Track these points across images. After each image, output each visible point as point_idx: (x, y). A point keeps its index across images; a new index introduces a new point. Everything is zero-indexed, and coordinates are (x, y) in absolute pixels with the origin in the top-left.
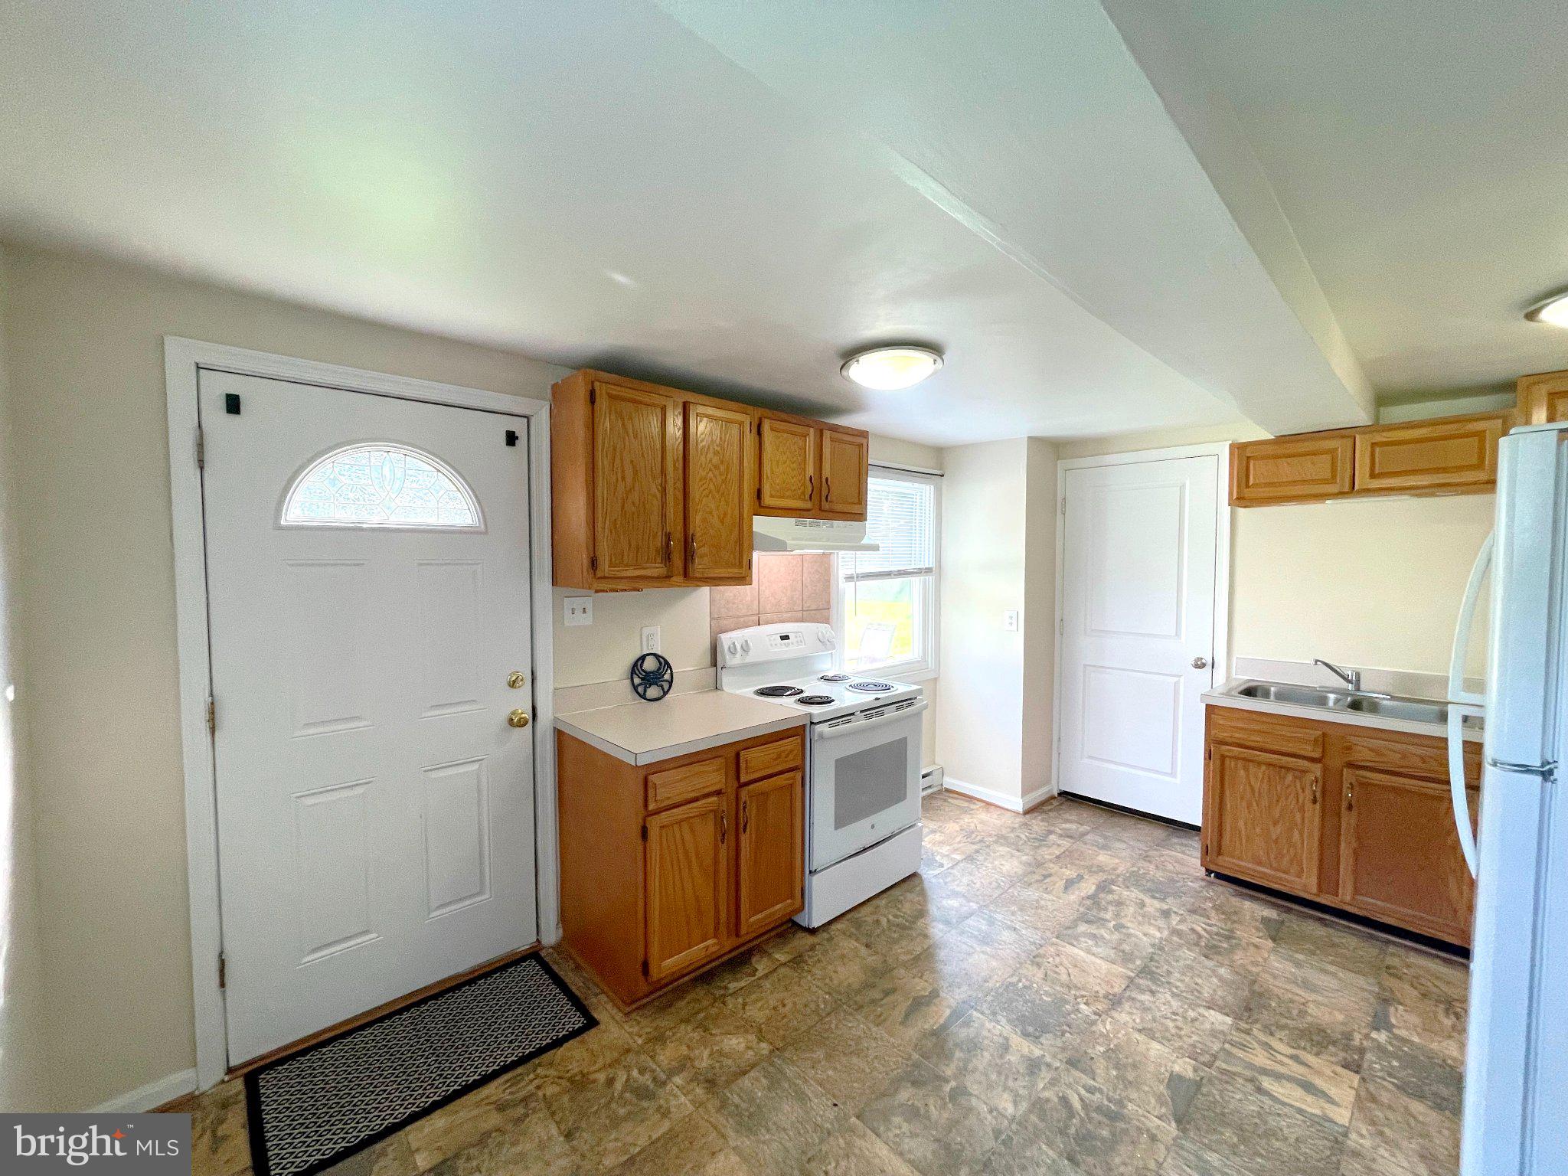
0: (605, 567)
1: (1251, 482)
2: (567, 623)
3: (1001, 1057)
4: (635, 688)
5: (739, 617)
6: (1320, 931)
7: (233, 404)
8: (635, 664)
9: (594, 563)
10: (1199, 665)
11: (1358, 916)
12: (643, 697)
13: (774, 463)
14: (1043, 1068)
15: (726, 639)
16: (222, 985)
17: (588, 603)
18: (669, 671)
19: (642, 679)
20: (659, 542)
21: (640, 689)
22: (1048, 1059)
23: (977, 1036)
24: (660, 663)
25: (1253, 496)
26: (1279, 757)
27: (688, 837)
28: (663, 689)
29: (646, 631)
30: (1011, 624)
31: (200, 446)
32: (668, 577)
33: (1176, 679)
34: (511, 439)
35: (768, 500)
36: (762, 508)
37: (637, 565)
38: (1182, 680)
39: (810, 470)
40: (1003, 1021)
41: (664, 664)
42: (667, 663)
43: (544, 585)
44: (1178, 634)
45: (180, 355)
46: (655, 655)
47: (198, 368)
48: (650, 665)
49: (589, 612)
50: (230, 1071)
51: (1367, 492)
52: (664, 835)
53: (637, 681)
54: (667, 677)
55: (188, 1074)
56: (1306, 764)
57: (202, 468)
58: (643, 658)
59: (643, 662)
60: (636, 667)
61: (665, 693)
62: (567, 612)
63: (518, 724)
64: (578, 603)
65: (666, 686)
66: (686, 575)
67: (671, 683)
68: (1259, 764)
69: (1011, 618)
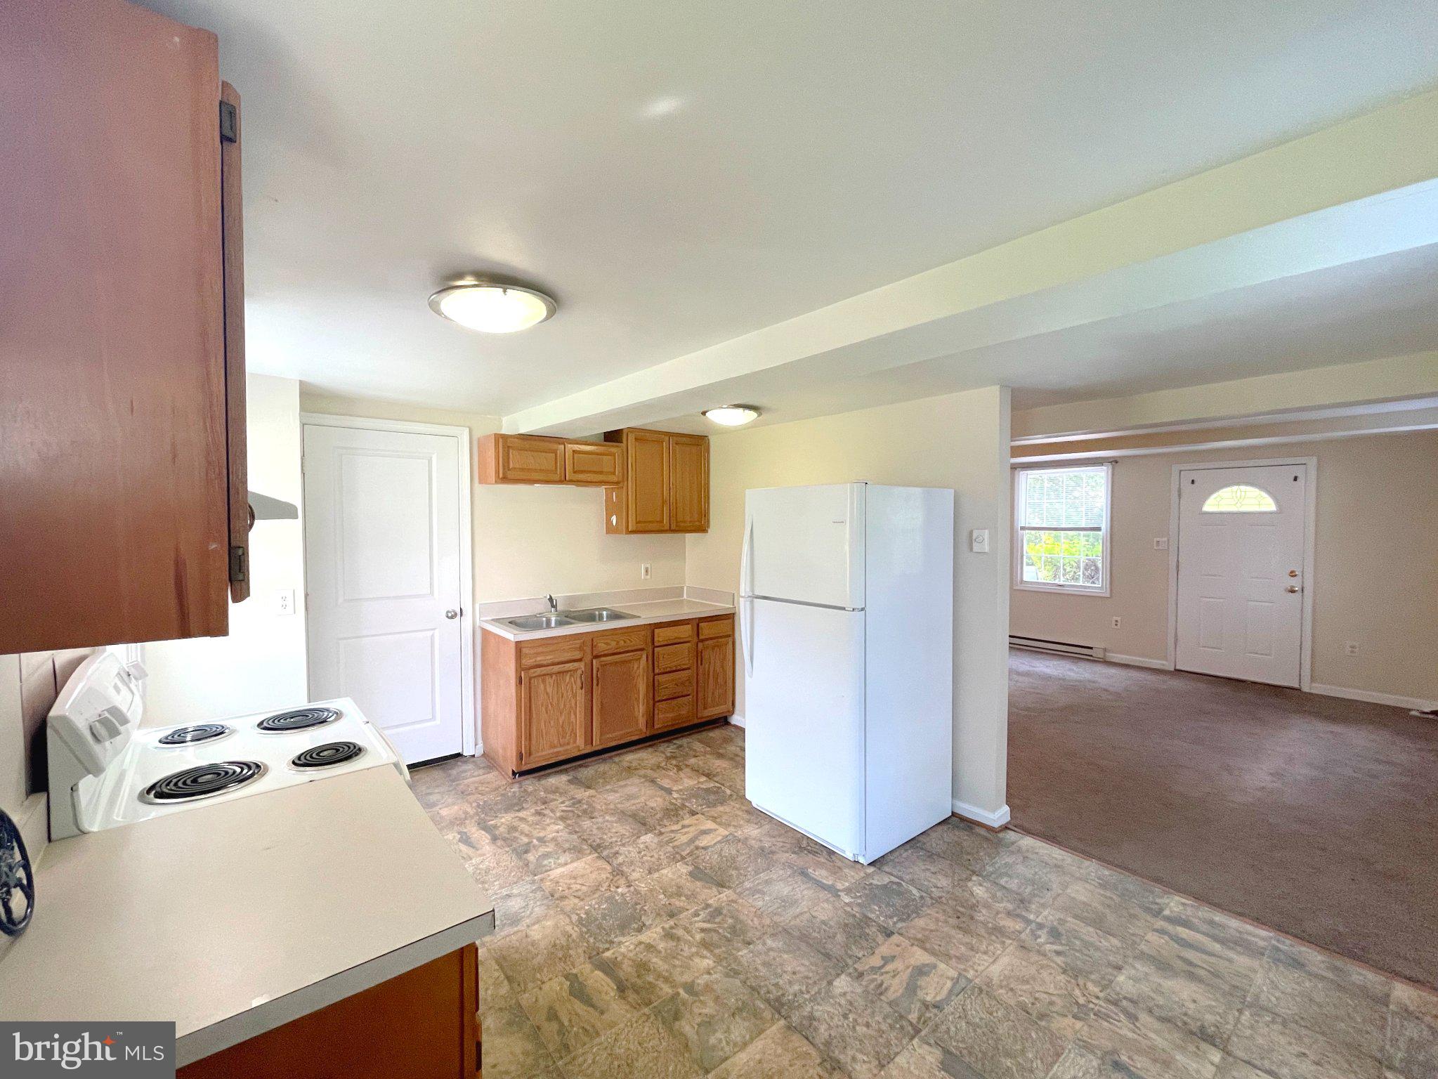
1: (511, 466)
3: (660, 952)
6: (602, 767)
10: (452, 616)
11: (599, 750)
14: (674, 931)
22: (667, 926)
23: (634, 961)
25: (512, 477)
26: (563, 665)
30: (285, 607)
33: (429, 633)
38: (437, 632)
40: (623, 939)
44: (432, 593)
51: (571, 482)
56: (576, 664)
68: (551, 675)
69: (284, 599)
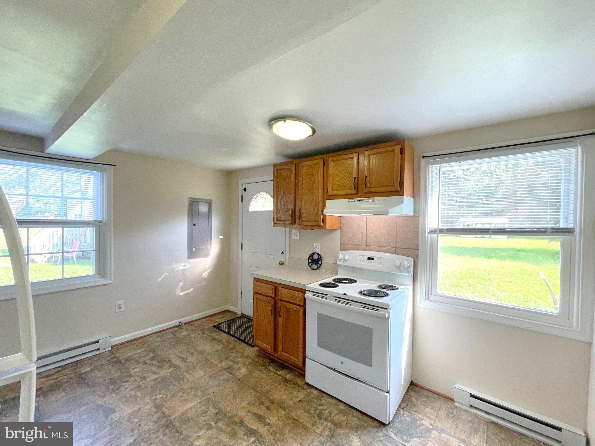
4: (309, 263)
5: (354, 245)
7: (245, 190)
8: (311, 255)
12: (310, 267)
13: (335, 175)
15: (339, 254)
16: (241, 296)
17: (298, 232)
18: (321, 261)
19: (311, 261)
20: (290, 212)
21: (310, 265)
24: (319, 257)
27: (264, 308)
28: (317, 267)
29: (315, 245)
31: (242, 198)
32: (292, 224)
35: (330, 192)
36: (329, 197)
39: (355, 174)
41: (320, 258)
46: (318, 254)
47: (242, 184)
48: (316, 257)
49: (298, 235)
50: (242, 314)
52: (258, 301)
53: (310, 261)
54: (320, 262)
57: (242, 202)
59: (313, 255)
62: (293, 235)
63: (282, 264)
64: (295, 232)
65: (319, 266)
67: (321, 265)
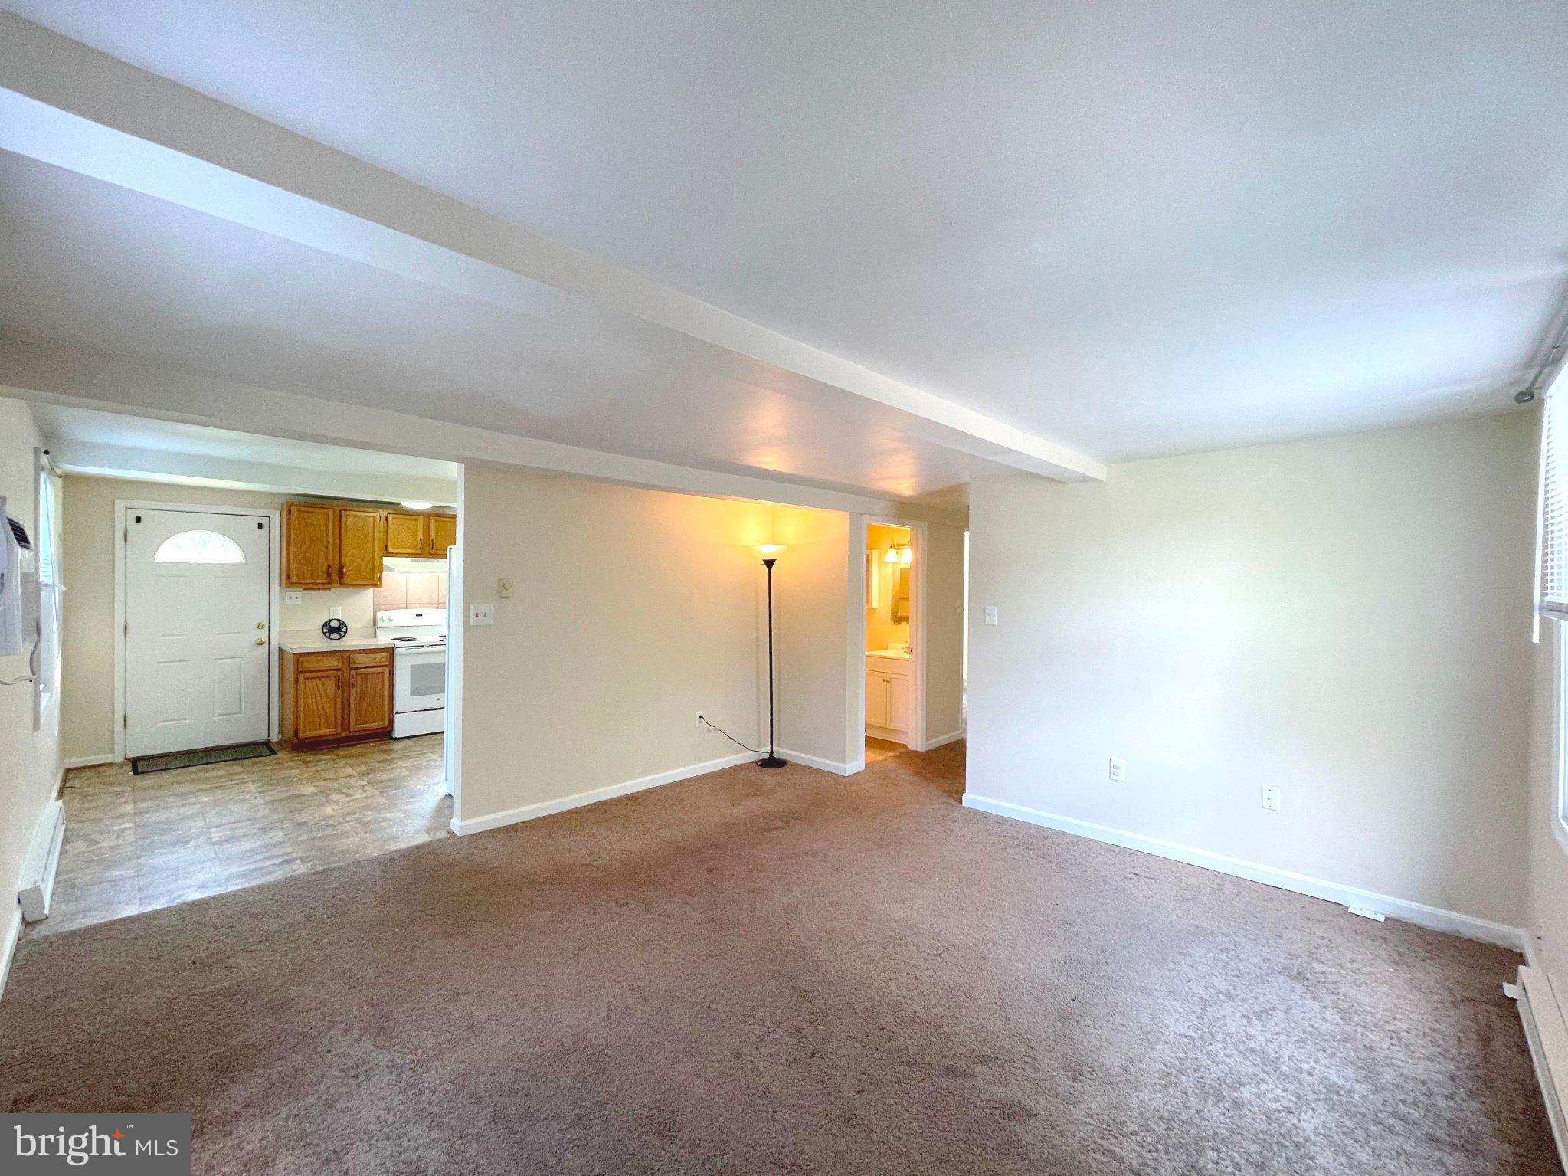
0: (294, 579)
2: (287, 602)
4: (324, 634)
5: (385, 605)
7: (138, 520)
8: (326, 623)
9: (289, 577)
12: (329, 637)
13: (396, 533)
15: (379, 615)
16: (125, 726)
17: (299, 594)
18: (346, 626)
19: (329, 630)
20: (324, 568)
21: (327, 634)
24: (340, 624)
27: (320, 686)
28: (341, 635)
29: (332, 609)
31: (126, 535)
32: (329, 583)
34: (260, 526)
35: (391, 549)
36: (388, 554)
37: (311, 578)
39: (420, 536)
42: (344, 623)
43: (275, 586)
45: (120, 505)
46: (338, 620)
47: (126, 508)
48: (334, 624)
49: (300, 599)
50: (126, 759)
52: (307, 684)
53: (326, 630)
54: (344, 628)
55: (111, 755)
57: (126, 542)
58: (330, 621)
59: (330, 623)
60: (327, 624)
61: (342, 637)
62: (288, 598)
63: (261, 644)
64: (294, 594)
65: (343, 634)
66: (340, 583)
67: (345, 633)
